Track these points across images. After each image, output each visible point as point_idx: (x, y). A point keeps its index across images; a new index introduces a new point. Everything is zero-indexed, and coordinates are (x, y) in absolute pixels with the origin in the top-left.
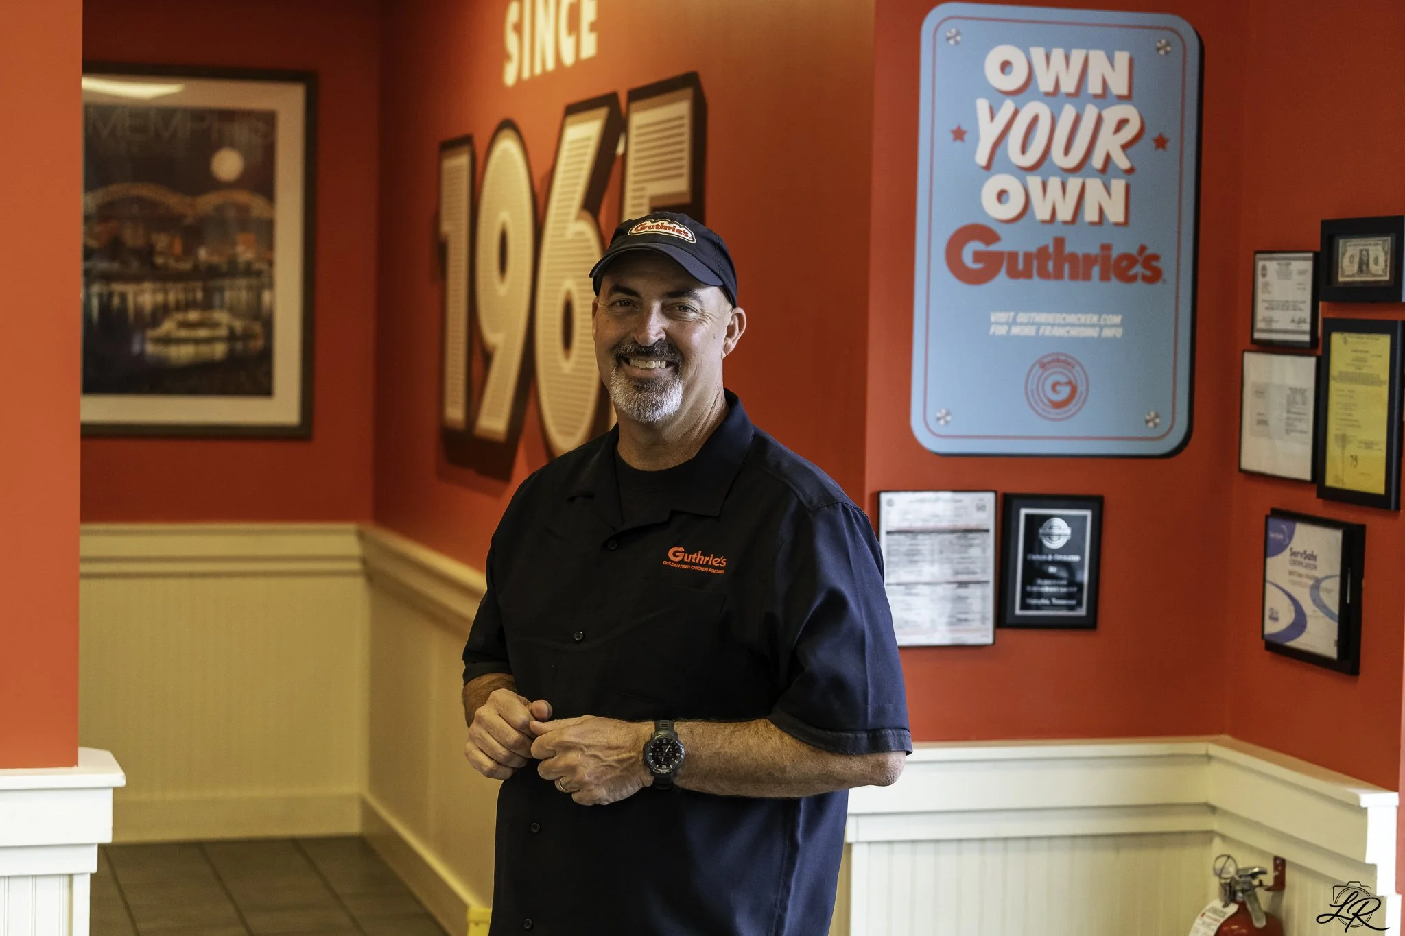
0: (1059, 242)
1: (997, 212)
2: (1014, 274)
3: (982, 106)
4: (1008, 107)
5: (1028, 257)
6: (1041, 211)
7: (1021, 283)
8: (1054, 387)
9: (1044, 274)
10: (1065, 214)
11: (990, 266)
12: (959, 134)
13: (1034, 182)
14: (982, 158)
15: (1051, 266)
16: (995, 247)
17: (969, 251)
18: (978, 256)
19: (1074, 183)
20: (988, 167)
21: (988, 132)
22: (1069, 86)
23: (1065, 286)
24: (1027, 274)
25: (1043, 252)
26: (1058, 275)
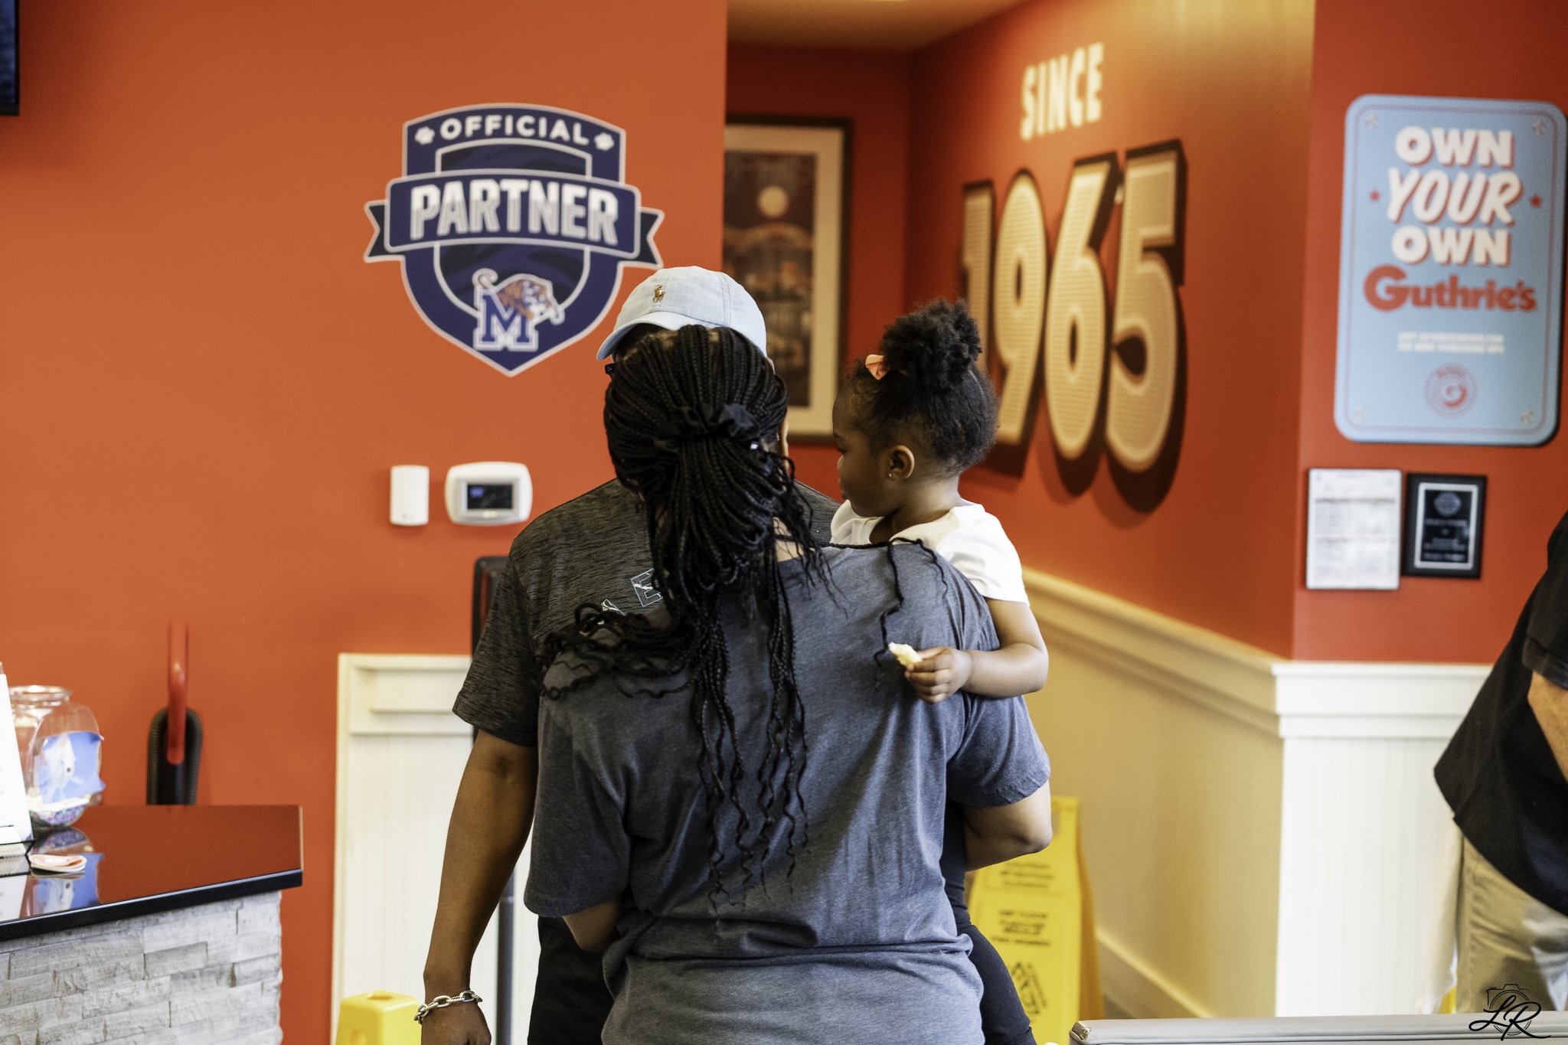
0: (1454, 280)
1: (1403, 256)
2: (1417, 302)
3: (1394, 174)
4: (1414, 175)
5: (1429, 291)
6: (1440, 255)
7: (1423, 312)
8: (1449, 391)
9: (1441, 303)
10: (1459, 256)
11: (1399, 297)
12: (1375, 196)
13: (1435, 232)
14: (1393, 213)
15: (1447, 297)
16: (1404, 283)
17: (1382, 287)
18: (1390, 290)
19: (1466, 234)
20: (1399, 221)
21: (1397, 194)
22: (1463, 158)
23: (1460, 313)
24: (1428, 303)
25: (1440, 288)
26: (1453, 303)
